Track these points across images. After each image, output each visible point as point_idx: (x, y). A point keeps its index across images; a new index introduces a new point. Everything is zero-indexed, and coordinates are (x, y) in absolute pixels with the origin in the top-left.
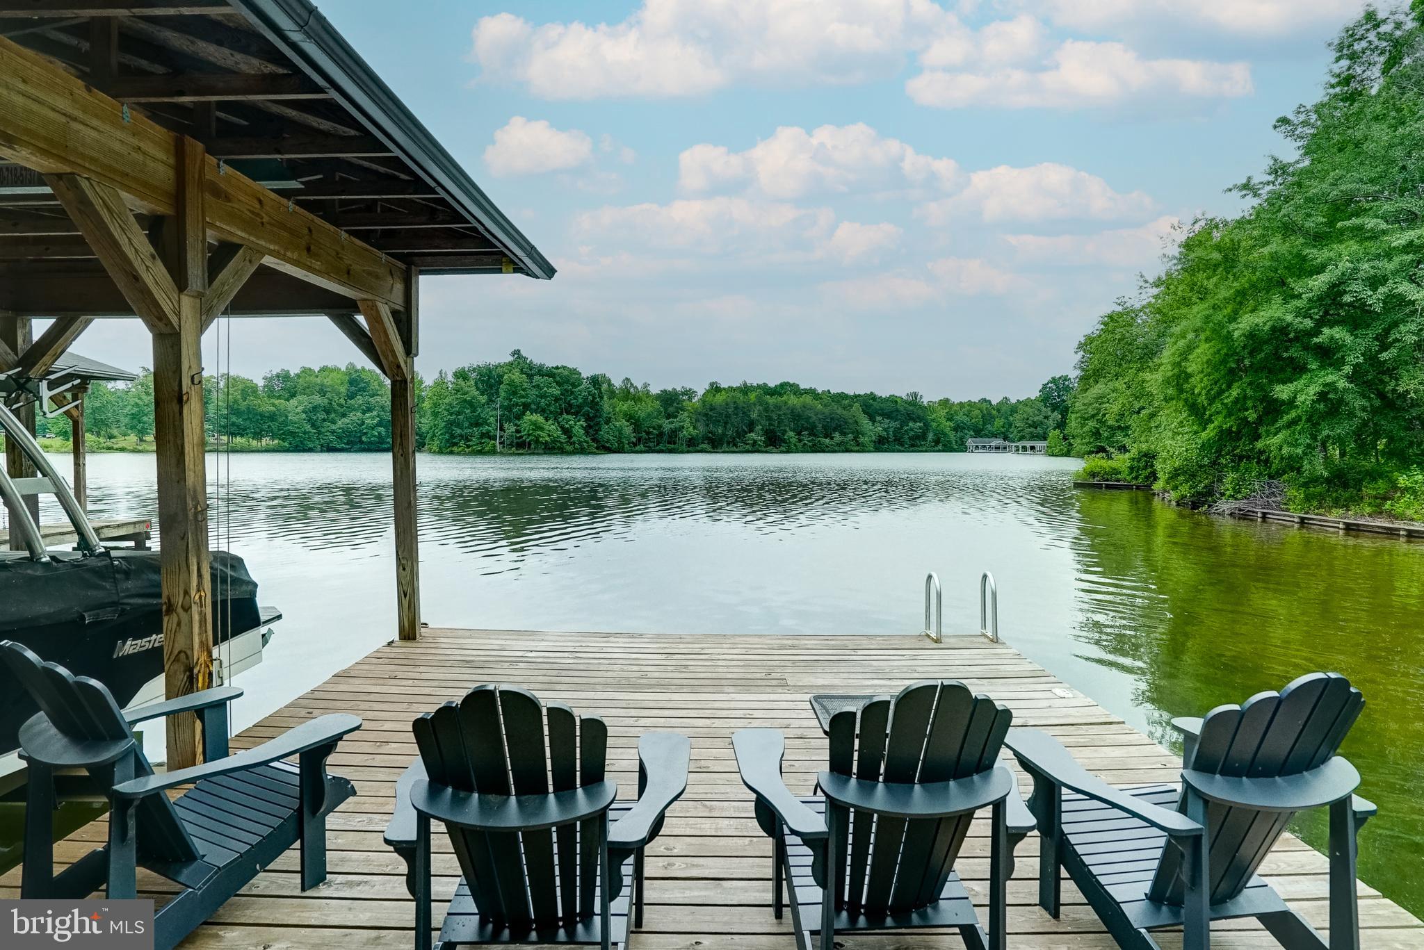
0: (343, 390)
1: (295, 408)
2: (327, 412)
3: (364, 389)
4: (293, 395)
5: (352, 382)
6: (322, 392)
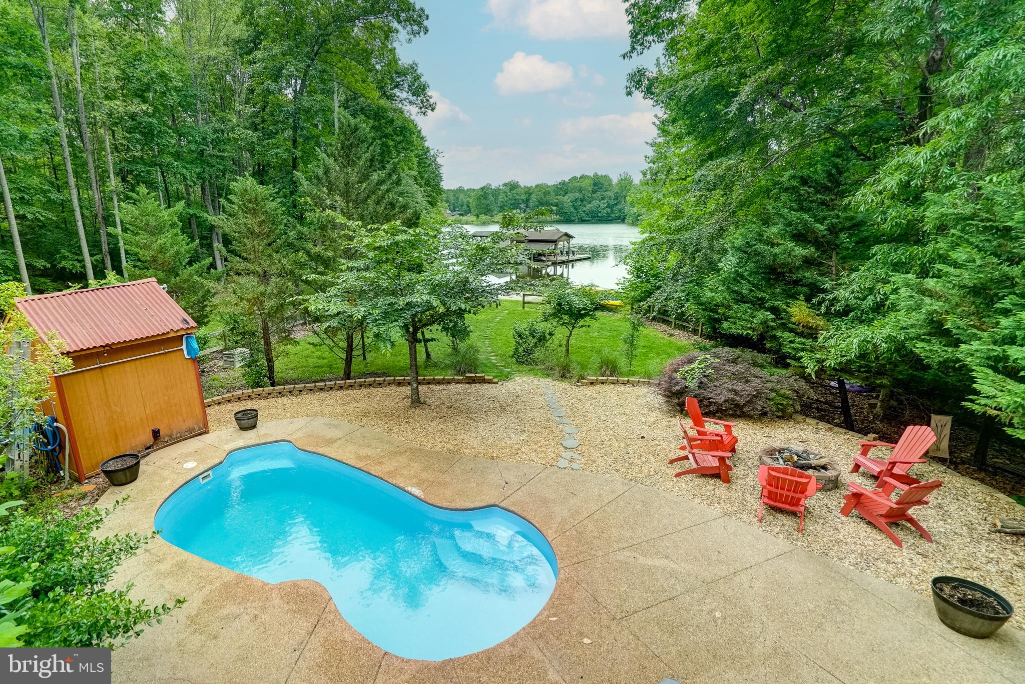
0: (590, 189)
1: (567, 200)
2: (582, 201)
3: (601, 188)
4: (566, 193)
5: (595, 184)
6: (580, 191)
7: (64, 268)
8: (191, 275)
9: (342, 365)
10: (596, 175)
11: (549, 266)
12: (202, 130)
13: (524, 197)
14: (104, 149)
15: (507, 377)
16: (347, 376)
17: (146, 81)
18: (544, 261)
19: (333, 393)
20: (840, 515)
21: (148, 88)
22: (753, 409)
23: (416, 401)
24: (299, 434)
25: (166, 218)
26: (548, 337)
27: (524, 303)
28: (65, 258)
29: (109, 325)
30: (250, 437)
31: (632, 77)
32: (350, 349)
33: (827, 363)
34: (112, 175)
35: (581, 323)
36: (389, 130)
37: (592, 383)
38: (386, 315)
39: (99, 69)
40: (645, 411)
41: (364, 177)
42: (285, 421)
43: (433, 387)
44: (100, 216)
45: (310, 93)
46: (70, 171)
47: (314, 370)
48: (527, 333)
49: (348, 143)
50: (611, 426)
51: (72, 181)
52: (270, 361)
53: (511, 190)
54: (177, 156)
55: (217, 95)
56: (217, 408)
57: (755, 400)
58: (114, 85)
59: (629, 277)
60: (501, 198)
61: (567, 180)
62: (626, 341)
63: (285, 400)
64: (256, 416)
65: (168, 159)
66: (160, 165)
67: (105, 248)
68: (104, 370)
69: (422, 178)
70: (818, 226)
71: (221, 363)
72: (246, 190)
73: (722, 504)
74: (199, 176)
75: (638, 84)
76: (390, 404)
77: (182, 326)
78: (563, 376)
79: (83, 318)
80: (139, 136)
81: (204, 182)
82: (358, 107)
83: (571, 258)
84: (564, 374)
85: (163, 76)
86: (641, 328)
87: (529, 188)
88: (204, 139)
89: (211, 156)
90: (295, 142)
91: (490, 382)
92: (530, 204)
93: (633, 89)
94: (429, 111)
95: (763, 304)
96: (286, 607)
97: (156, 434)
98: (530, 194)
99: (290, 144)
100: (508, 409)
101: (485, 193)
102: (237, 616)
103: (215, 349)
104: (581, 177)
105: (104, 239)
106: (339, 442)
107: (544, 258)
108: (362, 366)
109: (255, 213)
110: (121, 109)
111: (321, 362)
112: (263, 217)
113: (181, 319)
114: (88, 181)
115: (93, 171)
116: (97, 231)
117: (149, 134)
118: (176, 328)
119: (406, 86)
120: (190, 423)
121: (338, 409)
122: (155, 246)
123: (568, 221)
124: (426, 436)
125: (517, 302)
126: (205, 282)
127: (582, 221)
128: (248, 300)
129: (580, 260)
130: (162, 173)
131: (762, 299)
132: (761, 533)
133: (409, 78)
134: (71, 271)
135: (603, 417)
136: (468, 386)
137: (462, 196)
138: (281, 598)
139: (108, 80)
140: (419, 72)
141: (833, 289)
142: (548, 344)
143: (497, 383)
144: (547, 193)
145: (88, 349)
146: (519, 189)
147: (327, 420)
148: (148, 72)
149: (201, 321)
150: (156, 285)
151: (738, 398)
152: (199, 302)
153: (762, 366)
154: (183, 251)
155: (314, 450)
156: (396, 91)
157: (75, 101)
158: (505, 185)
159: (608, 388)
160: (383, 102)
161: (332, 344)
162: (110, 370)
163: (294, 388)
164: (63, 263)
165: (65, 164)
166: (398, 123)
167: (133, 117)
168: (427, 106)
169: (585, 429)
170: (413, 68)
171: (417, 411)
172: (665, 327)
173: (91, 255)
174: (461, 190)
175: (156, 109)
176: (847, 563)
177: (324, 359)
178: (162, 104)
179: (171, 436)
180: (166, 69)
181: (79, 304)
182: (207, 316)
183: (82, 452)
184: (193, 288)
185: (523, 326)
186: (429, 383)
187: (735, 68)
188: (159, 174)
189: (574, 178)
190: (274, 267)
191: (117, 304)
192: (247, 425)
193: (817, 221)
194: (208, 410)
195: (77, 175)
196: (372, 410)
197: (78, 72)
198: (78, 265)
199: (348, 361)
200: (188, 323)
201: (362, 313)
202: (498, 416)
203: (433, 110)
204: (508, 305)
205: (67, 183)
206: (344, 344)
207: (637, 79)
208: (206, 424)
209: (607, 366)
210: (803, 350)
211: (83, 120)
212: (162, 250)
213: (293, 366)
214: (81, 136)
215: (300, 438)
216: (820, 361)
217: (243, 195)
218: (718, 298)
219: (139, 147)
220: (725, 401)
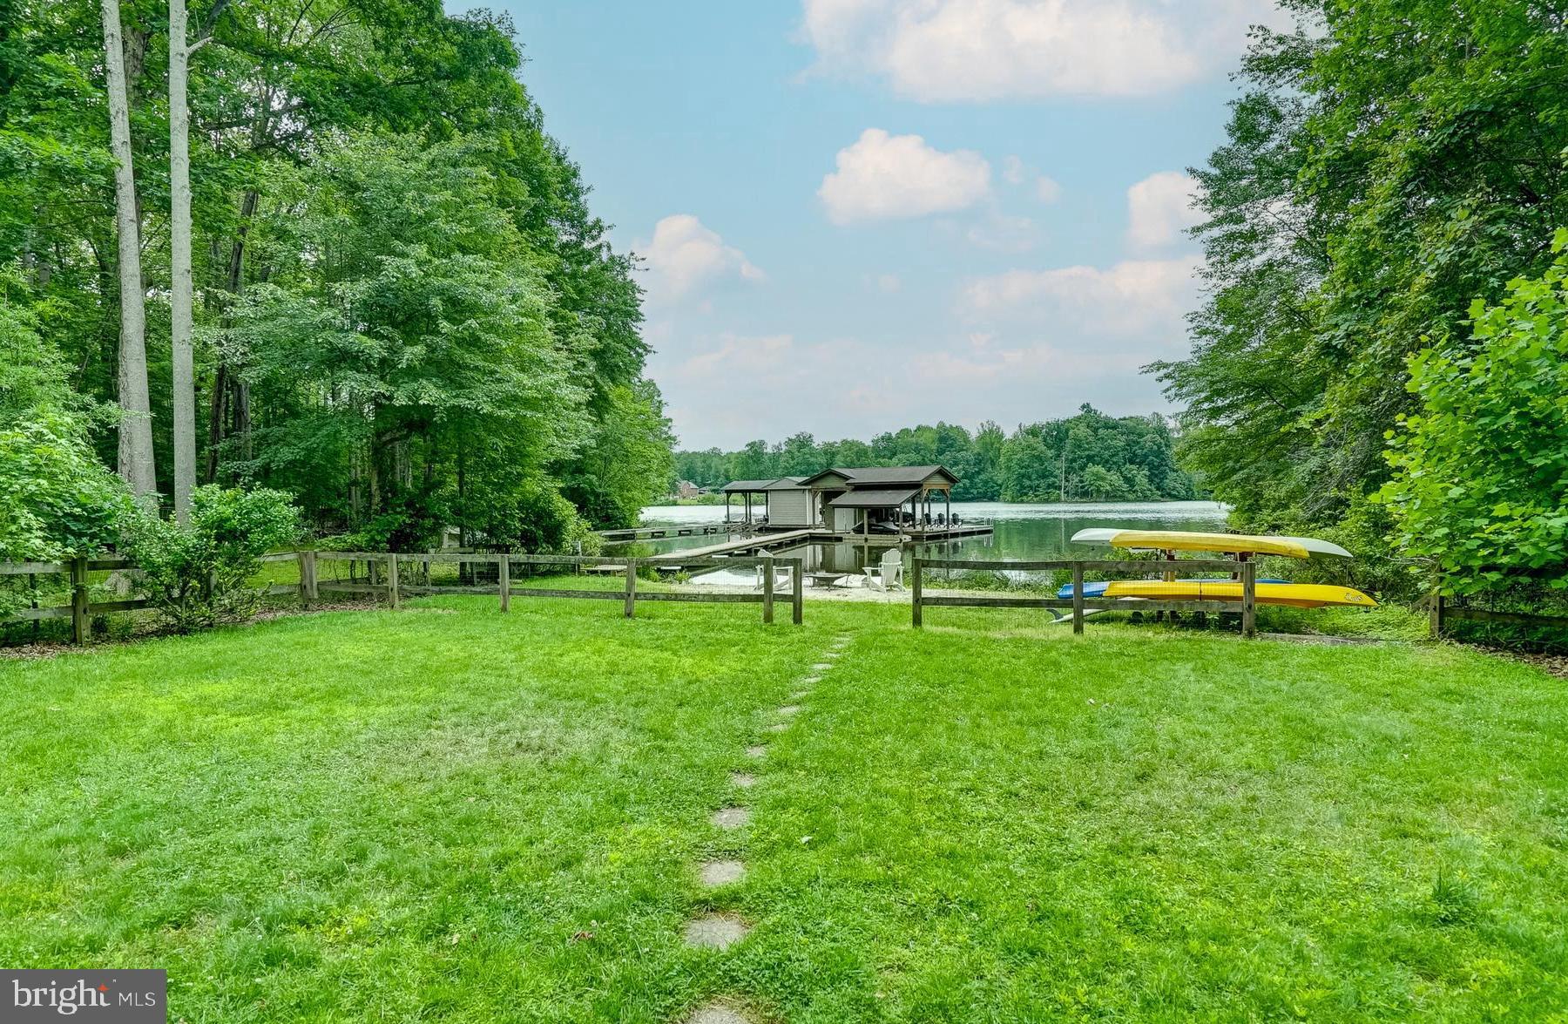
0: (934, 447)
3: (952, 445)
5: (942, 439)
6: (917, 450)
10: (941, 425)
13: (822, 459)
60: (783, 459)
61: (893, 433)
87: (831, 446)
98: (833, 455)
101: (754, 452)
104: (919, 428)
129: (971, 533)
137: (716, 463)
144: (860, 454)
146: (811, 451)
158: (788, 442)
174: (714, 453)
189: (905, 432)
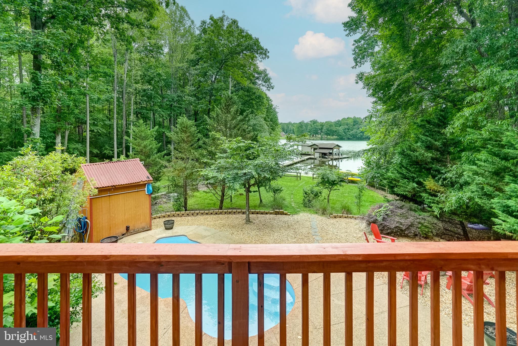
0: (352, 124)
1: (341, 129)
2: (348, 129)
3: (357, 123)
4: (340, 126)
5: (354, 122)
6: (347, 125)
7: (105, 153)
8: (156, 158)
9: (219, 203)
10: (355, 117)
11: (329, 161)
12: (172, 96)
13: (320, 127)
14: (130, 103)
15: (296, 213)
16: (221, 208)
17: (152, 76)
18: (327, 158)
19: (212, 216)
20: (446, 289)
21: (152, 79)
22: (410, 232)
23: (248, 221)
24: (191, 233)
25: (149, 133)
26: (319, 194)
27: (313, 178)
28: (106, 149)
29: (116, 177)
30: (169, 233)
31: (358, 76)
32: (223, 195)
33: (444, 210)
34: (132, 114)
35: (335, 187)
36: (253, 97)
37: (335, 217)
38: (235, 179)
39: (134, 72)
40: (357, 231)
41: (233, 118)
42: (186, 227)
43: (259, 215)
44: (124, 131)
45: (218, 82)
46: (115, 112)
47: (207, 205)
48: (310, 192)
49: (227, 104)
50: (339, 237)
51: (115, 116)
52: (186, 199)
53: (313, 124)
54: (161, 107)
55: (182, 81)
56: (158, 220)
57: (410, 227)
58: (139, 78)
59: (364, 166)
60: (309, 127)
61: (340, 119)
62: (356, 198)
63: (189, 218)
64: (173, 223)
65: (156, 108)
66: (153, 110)
67: (124, 145)
68: (111, 197)
69: (268, 118)
70: (436, 143)
71: (165, 200)
72: (183, 123)
73: (384, 278)
74: (169, 115)
75: (361, 79)
76: (236, 222)
77: (146, 179)
78: (323, 214)
79: (107, 174)
80: (145, 98)
81: (171, 118)
82: (240, 87)
83: (340, 157)
84: (324, 212)
85: (159, 74)
86: (363, 191)
87: (323, 123)
88: (173, 99)
89: (175, 106)
90: (210, 102)
91: (286, 214)
92: (323, 131)
93: (359, 81)
94: (271, 89)
95: (414, 179)
96: (166, 309)
97: (128, 228)
98: (323, 126)
99: (208, 103)
100: (291, 227)
101: (301, 125)
102: (143, 312)
103: (163, 193)
104: (348, 118)
105: (124, 141)
106: (208, 237)
107: (327, 157)
108: (229, 205)
109: (185, 132)
110: (140, 88)
111: (211, 202)
112: (189, 134)
113: (146, 176)
114: (122, 116)
115: (124, 113)
116: (122, 138)
117: (150, 98)
118: (144, 180)
119: (261, 78)
120: (143, 225)
121: (212, 223)
122: (143, 145)
123: (342, 139)
124: (249, 237)
125: (310, 177)
126: (161, 161)
127: (349, 139)
128: (178, 170)
129: (345, 158)
130: (153, 113)
131: (413, 177)
132: (401, 294)
133: (263, 75)
134: (108, 155)
135: (336, 233)
136: (275, 215)
137: (290, 126)
138: (165, 305)
139: (137, 76)
140: (267, 73)
141: (445, 173)
142: (319, 198)
143: (289, 215)
144: (331, 126)
145: (106, 187)
146: (317, 124)
147: (205, 227)
148: (153, 73)
149: (157, 179)
150: (139, 161)
151: (402, 226)
152: (158, 170)
153: (415, 211)
154: (154, 147)
155: (196, 240)
156: (257, 81)
157: (122, 84)
158: (311, 121)
159: (343, 220)
160: (251, 85)
161: (215, 192)
162: (113, 197)
163: (195, 212)
164: (105, 151)
165: (114, 109)
166: (257, 94)
167: (144, 90)
168: (270, 87)
169: (325, 238)
170: (265, 71)
171: (248, 226)
172: (383, 192)
173: (118, 148)
174: (290, 123)
175: (154, 87)
176: (444, 313)
177: (212, 200)
178: (157, 86)
179: (134, 230)
180: (160, 72)
181: (106, 168)
182: (160, 177)
183: (94, 234)
184: (156, 164)
185: (308, 189)
186: (257, 213)
187: (393, 74)
188: (152, 114)
189: (344, 119)
190: (191, 156)
191: (121, 168)
192: (168, 227)
193: (436, 141)
194: (154, 220)
195: (118, 113)
196: (227, 224)
197: (126, 73)
198: (111, 152)
199: (222, 201)
200: (149, 178)
201: (222, 177)
202: (285, 230)
203: (273, 88)
204: (306, 179)
205: (113, 117)
206: (220, 193)
207: (360, 77)
208: (151, 226)
209: (345, 209)
210: (433, 203)
211: (124, 92)
212: (145, 147)
213: (197, 203)
214: (122, 98)
215: (191, 235)
216: (441, 209)
217: (181, 125)
218: (393, 176)
219: (145, 103)
220: (395, 227)
